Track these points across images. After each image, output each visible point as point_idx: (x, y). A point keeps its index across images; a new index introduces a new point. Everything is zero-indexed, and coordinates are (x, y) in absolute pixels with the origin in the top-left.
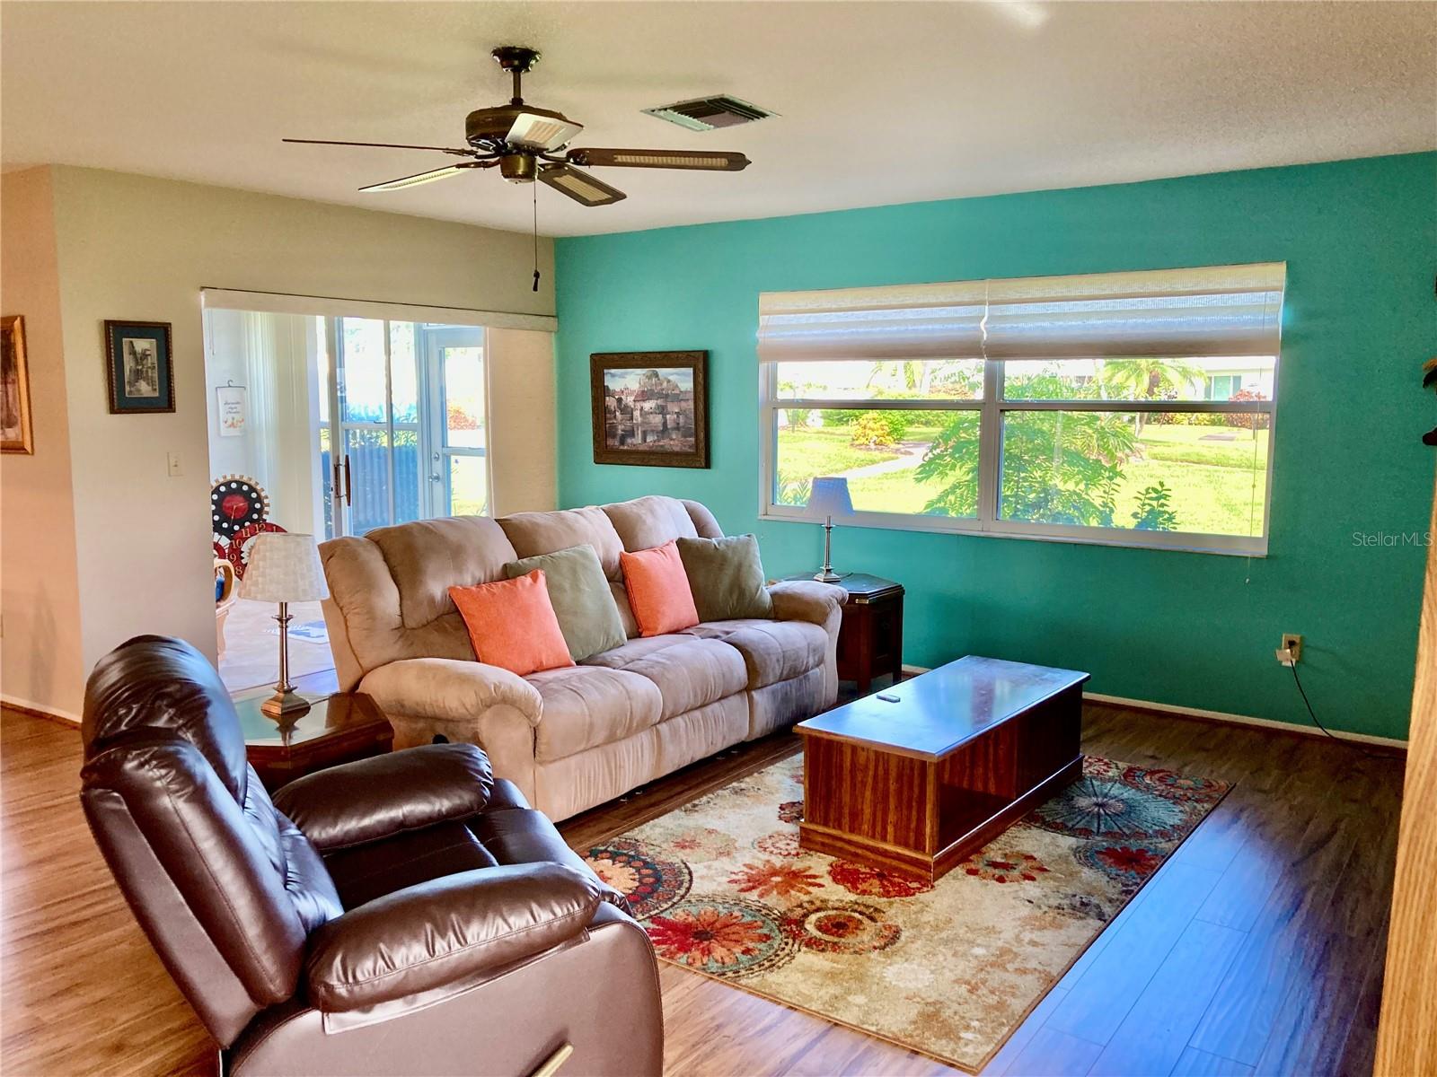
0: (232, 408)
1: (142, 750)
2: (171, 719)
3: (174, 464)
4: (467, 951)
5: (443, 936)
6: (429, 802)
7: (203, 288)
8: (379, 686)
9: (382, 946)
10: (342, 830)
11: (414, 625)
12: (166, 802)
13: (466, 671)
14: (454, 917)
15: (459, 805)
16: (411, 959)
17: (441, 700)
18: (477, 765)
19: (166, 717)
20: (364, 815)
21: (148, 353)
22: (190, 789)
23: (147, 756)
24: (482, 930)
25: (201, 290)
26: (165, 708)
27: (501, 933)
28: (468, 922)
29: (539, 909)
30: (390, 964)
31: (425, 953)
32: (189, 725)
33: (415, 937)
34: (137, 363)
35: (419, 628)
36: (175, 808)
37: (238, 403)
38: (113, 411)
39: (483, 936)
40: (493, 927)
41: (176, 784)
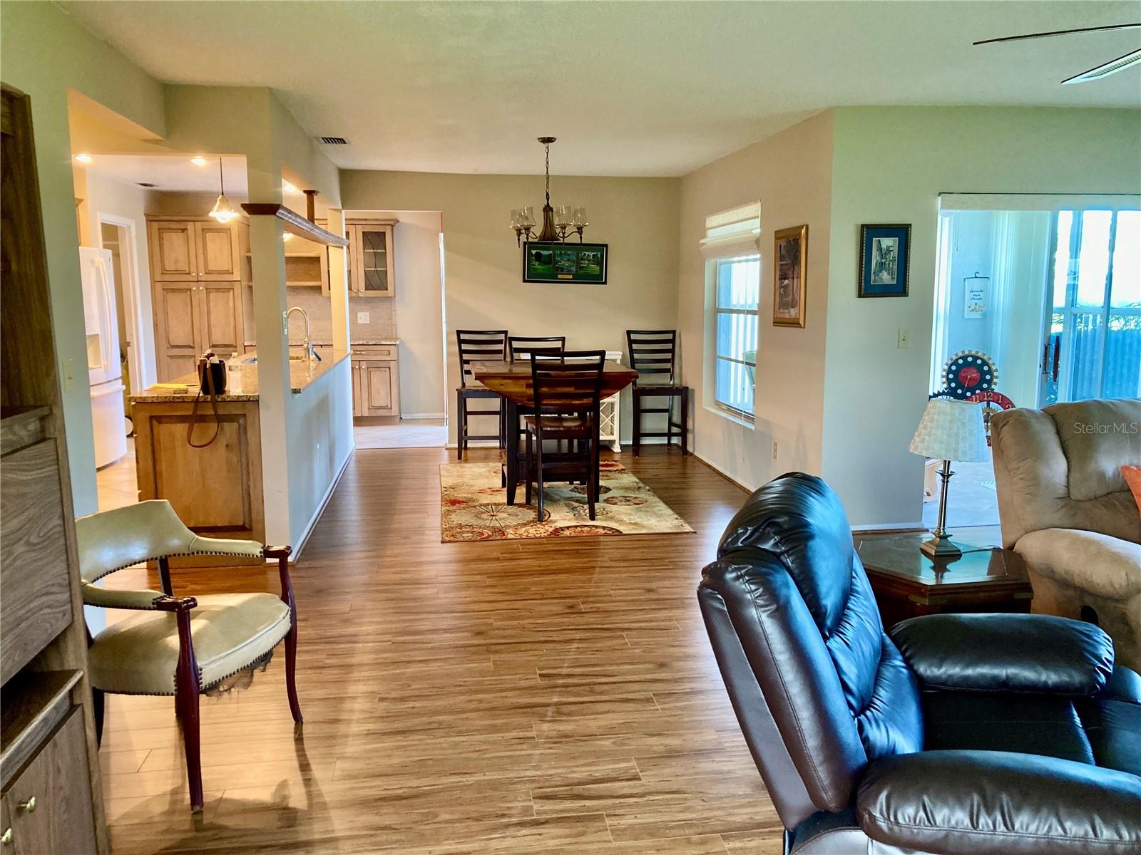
0: (976, 296)
1: (740, 566)
2: (776, 545)
3: (903, 338)
4: (1012, 836)
5: (989, 813)
6: (1036, 671)
7: (940, 194)
8: (1033, 547)
9: (926, 799)
10: (945, 673)
11: (1079, 497)
12: (753, 612)
13: (1121, 551)
14: (1005, 798)
15: (1067, 683)
16: (953, 822)
17: (1089, 573)
18: (1097, 649)
19: (772, 542)
20: (968, 665)
21: (891, 249)
22: (774, 607)
23: (743, 572)
24: (1033, 821)
25: (939, 196)
26: (772, 535)
27: (1053, 833)
28: (1018, 809)
29: (1102, 825)
30: (931, 819)
31: (967, 822)
32: (791, 552)
33: (960, 802)
34: (882, 258)
35: (1086, 501)
36: (759, 620)
37: (981, 291)
38: (860, 296)
39: (1033, 828)
40: (1045, 824)
41: (762, 600)
